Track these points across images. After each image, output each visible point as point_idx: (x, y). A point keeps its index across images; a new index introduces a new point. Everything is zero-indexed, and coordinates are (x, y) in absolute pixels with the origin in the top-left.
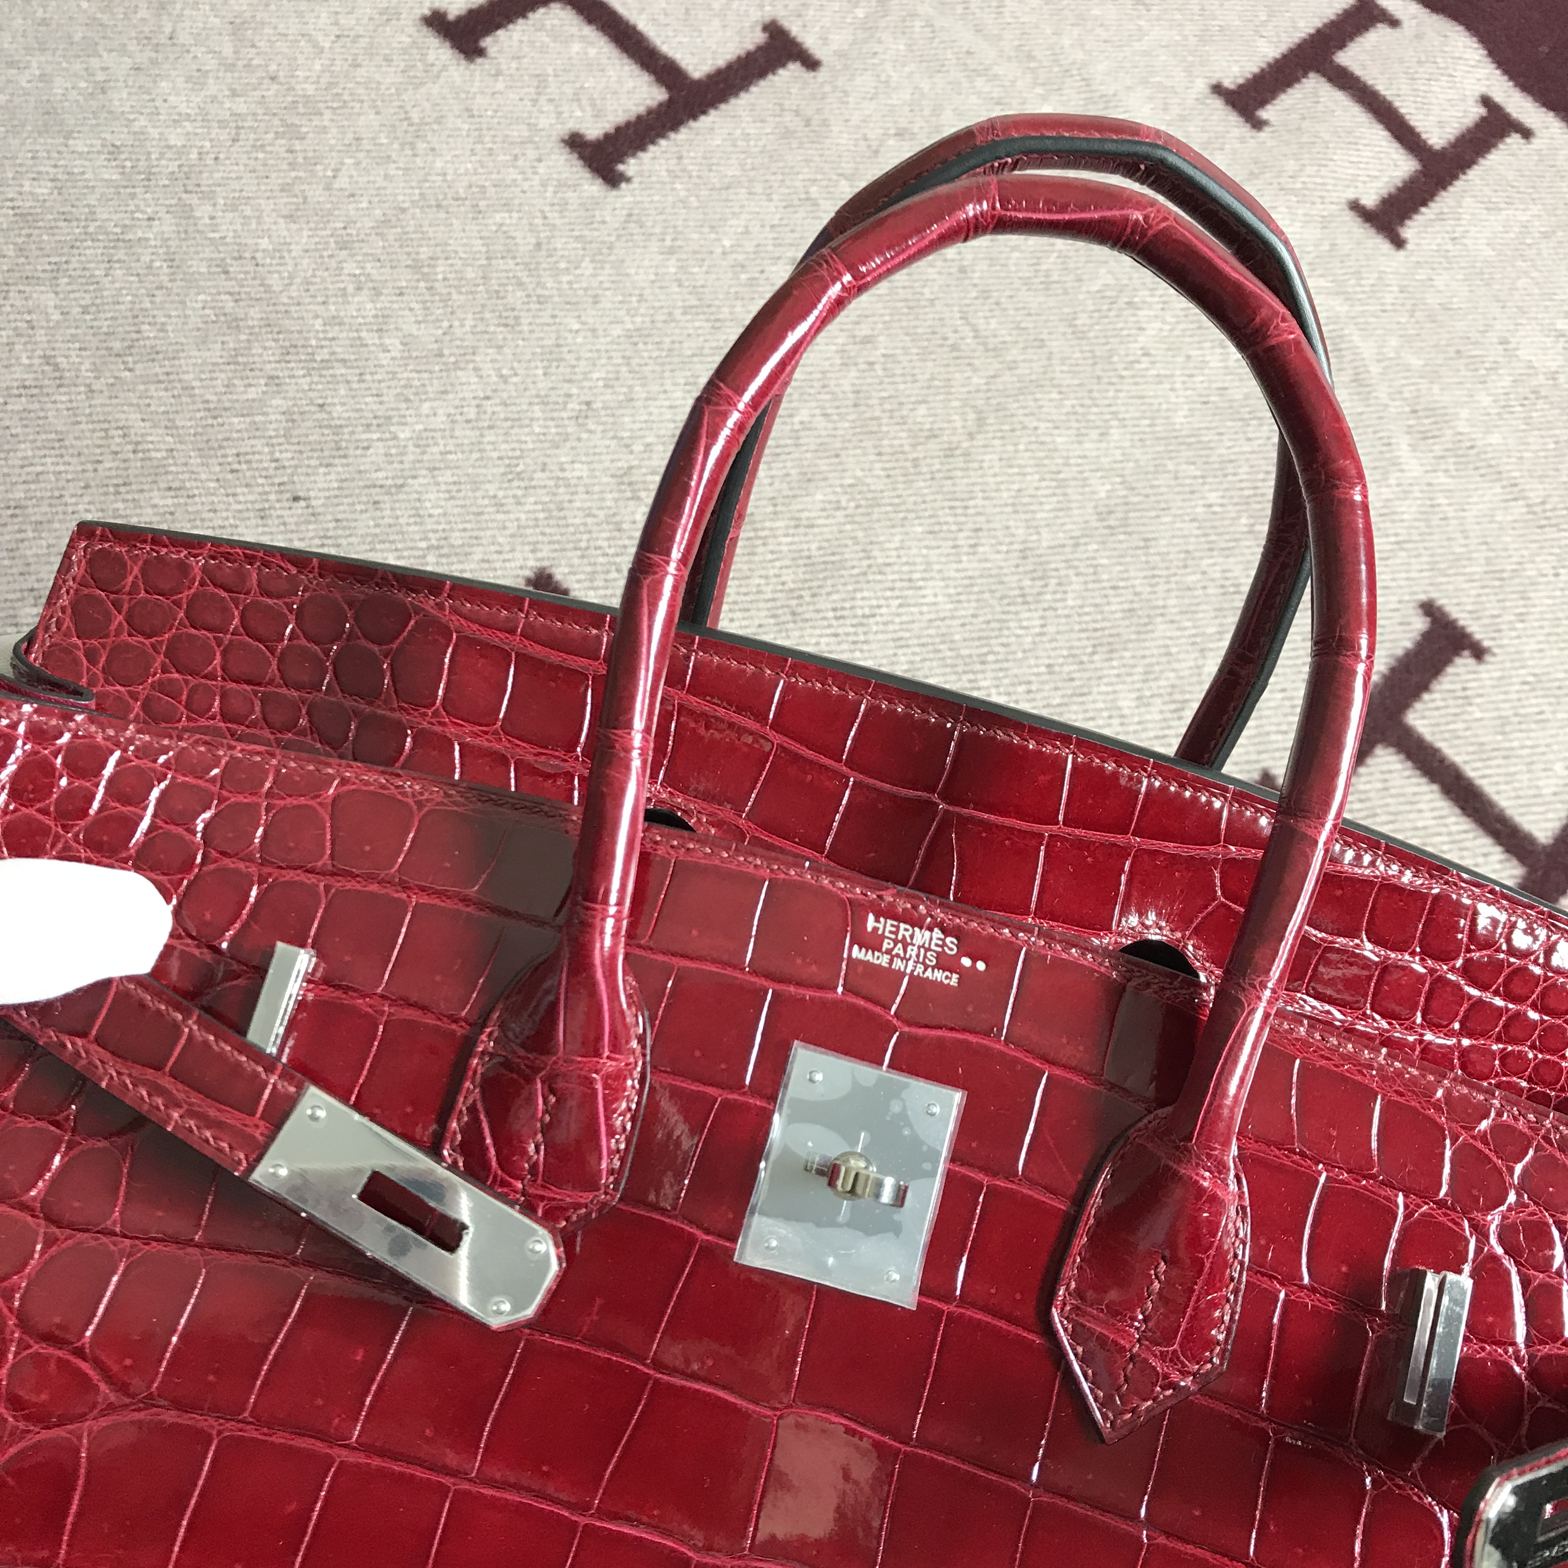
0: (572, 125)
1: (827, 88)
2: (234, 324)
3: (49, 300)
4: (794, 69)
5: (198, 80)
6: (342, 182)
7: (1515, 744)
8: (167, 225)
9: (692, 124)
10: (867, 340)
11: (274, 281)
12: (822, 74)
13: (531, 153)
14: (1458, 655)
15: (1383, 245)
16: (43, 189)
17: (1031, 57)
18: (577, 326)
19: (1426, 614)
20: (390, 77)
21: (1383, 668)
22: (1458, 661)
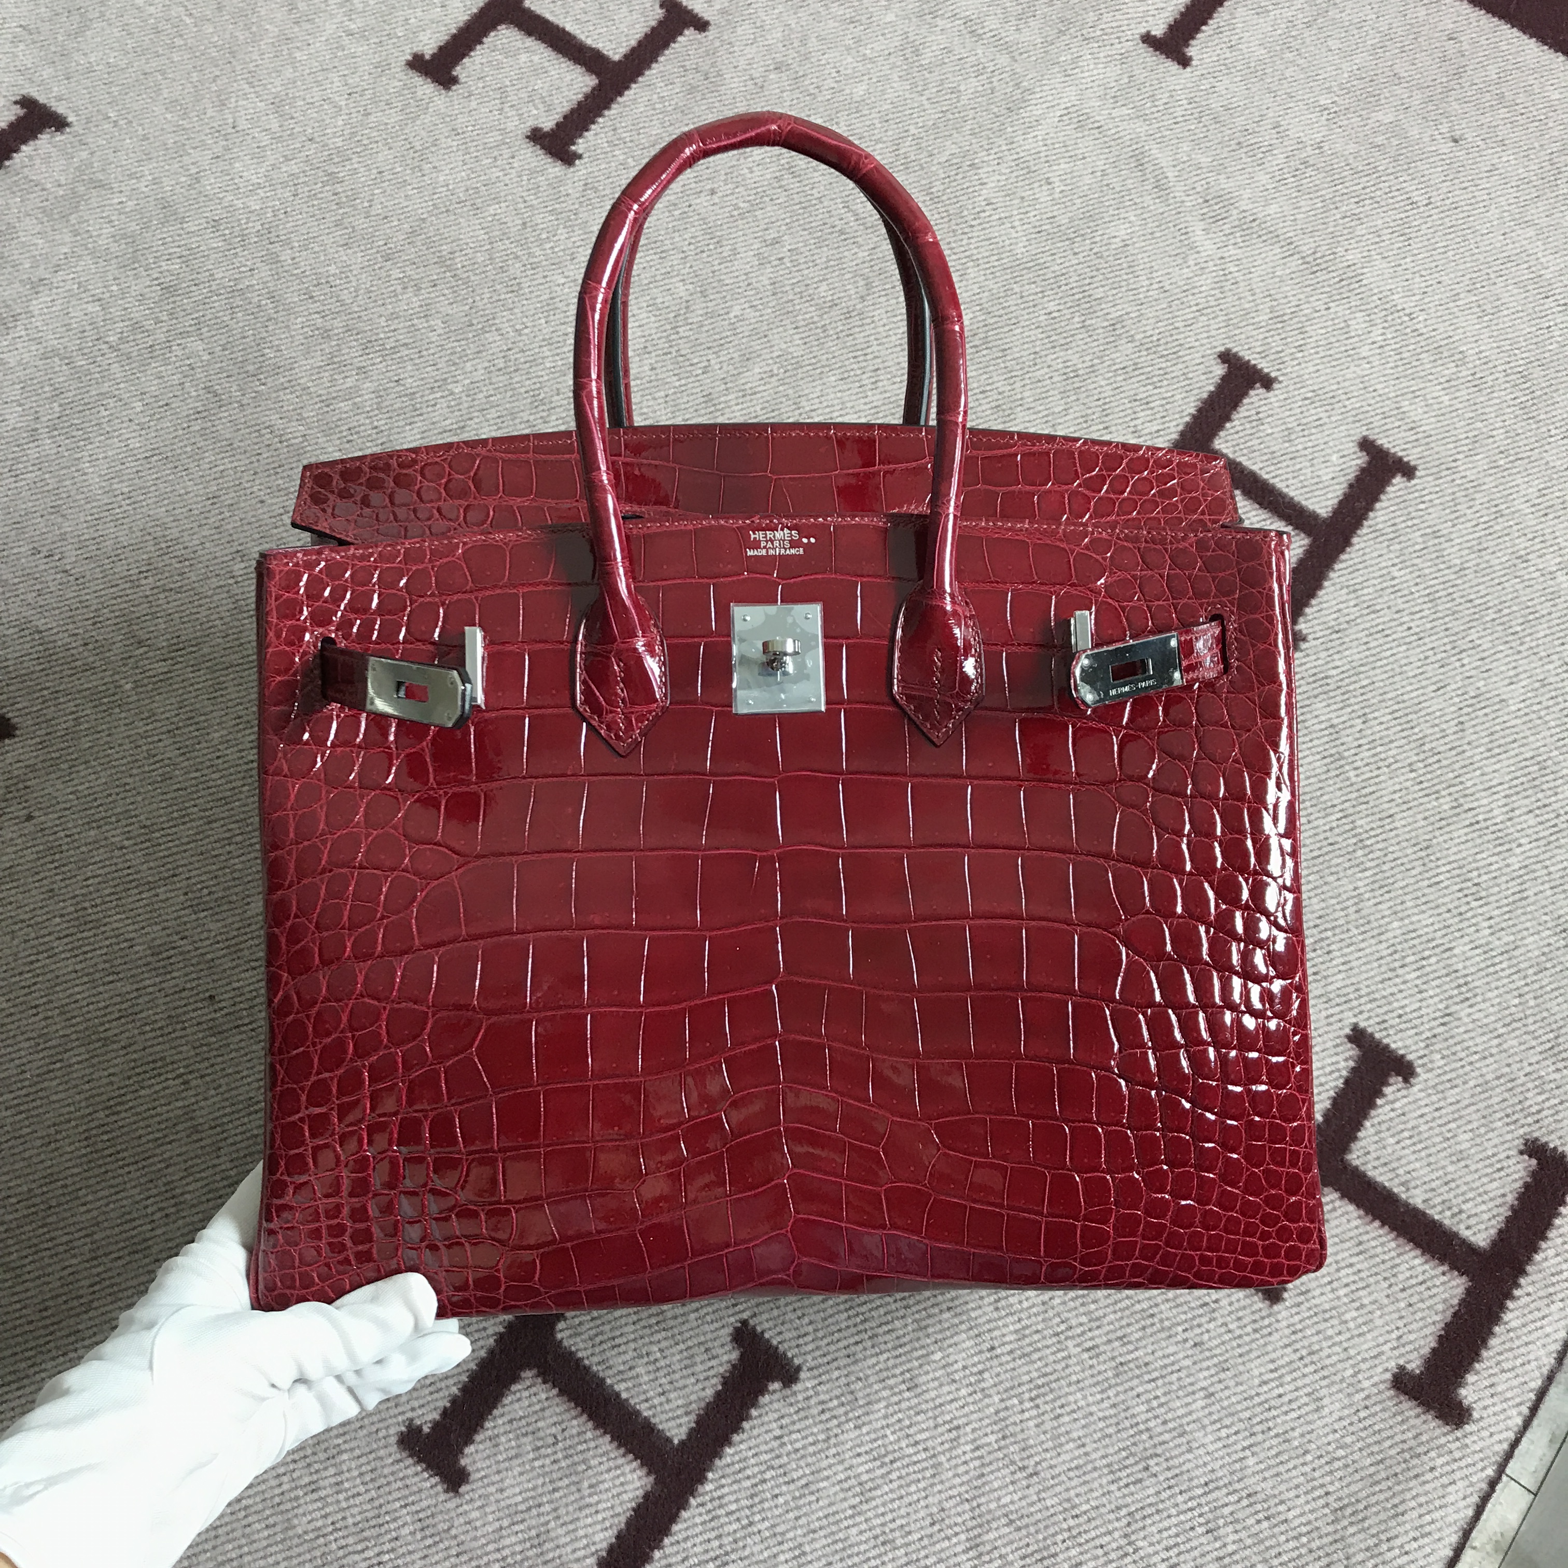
0: (531, 123)
1: (717, 44)
2: (326, 334)
3: (200, 346)
4: (690, 32)
5: (259, 154)
6: (377, 209)
7: (1300, 447)
8: (264, 272)
9: (619, 99)
10: (776, 242)
11: (346, 296)
12: (712, 33)
13: (506, 153)
14: (1252, 388)
15: (1172, 67)
16: (175, 266)
18: (563, 281)
19: (1224, 362)
20: (393, 117)
21: (1193, 411)
22: (1252, 393)
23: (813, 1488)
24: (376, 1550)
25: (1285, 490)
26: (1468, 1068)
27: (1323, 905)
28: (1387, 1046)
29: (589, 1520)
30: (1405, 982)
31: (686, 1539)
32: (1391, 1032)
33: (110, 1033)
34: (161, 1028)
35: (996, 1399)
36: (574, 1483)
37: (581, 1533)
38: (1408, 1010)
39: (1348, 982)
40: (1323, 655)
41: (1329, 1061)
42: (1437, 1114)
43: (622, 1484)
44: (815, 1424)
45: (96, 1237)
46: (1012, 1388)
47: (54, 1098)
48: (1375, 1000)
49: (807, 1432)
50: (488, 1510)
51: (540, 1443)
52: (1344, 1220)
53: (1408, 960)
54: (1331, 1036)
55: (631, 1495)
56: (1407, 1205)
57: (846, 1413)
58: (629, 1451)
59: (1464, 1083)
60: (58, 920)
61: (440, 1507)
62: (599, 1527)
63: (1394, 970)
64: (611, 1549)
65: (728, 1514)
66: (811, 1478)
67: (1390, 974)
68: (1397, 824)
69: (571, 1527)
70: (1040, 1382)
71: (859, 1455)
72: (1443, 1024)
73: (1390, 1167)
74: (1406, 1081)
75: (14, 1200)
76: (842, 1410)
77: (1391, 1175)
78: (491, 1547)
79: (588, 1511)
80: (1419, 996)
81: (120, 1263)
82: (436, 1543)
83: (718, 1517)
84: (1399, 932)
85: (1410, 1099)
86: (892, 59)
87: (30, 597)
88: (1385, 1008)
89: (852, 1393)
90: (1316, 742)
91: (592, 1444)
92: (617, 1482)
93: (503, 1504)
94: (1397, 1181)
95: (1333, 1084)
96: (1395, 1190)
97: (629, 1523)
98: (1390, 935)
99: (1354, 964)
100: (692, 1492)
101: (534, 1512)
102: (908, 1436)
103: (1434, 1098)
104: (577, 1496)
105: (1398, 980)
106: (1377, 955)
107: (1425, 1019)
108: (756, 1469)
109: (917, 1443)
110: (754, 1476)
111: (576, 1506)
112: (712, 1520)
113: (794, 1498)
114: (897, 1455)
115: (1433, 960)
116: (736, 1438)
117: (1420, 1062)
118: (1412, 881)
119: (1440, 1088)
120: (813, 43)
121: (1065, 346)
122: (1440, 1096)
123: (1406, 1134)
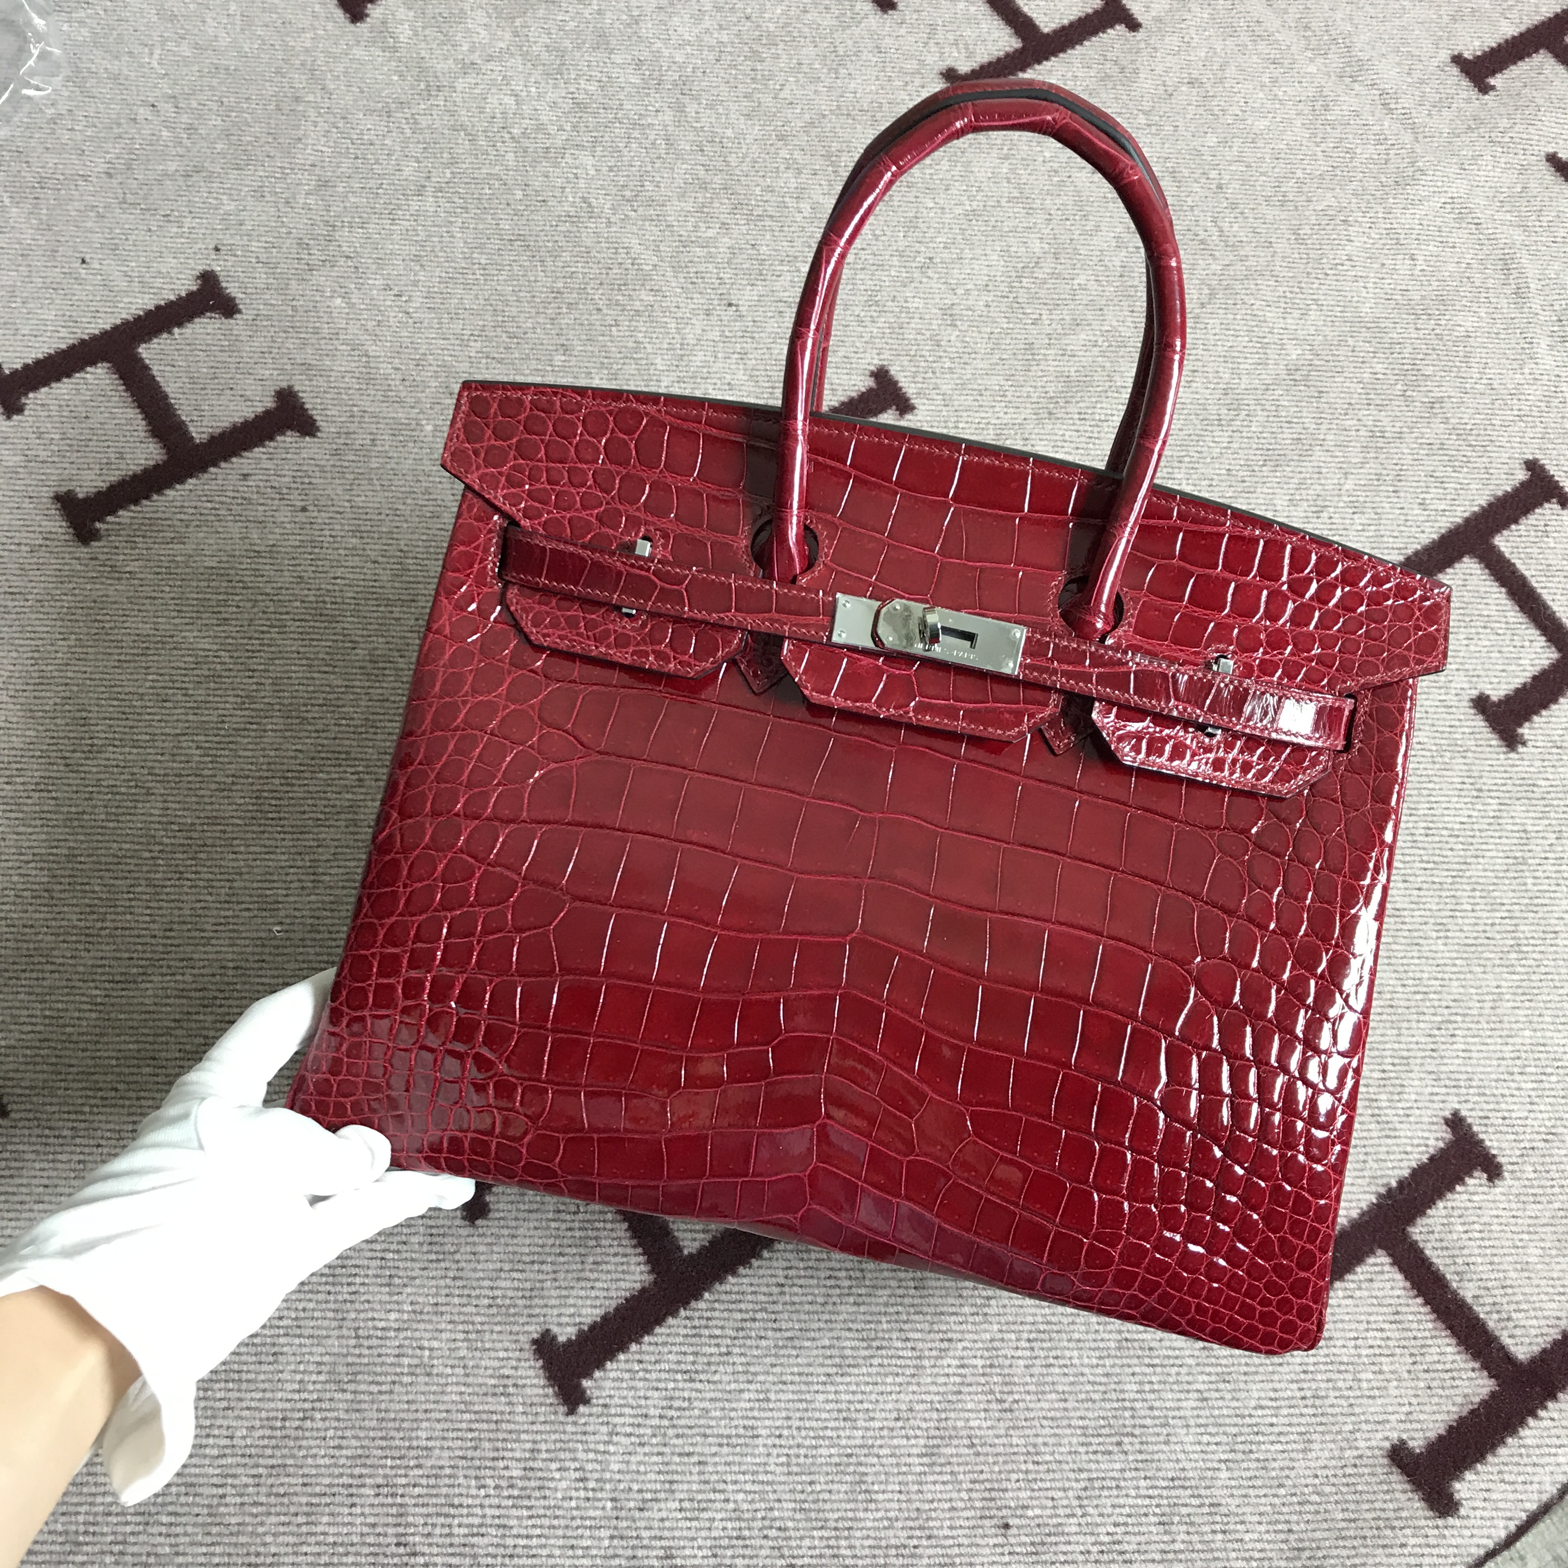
0: (949, 63)
1: (1143, 45)
2: (704, 186)
3: (588, 161)
4: (1120, 29)
5: (698, 18)
6: (786, 94)
8: (668, 116)
9: (1037, 67)
11: (732, 159)
12: (1141, 35)
13: (918, 81)
14: (1548, 501)
16: (592, 88)
17: (1307, 28)
18: (931, 205)
19: (1528, 469)
20: (828, 21)
21: (1484, 503)
22: (1546, 505)
23: (797, 1343)
24: (384, 1246)
25: (1550, 603)
26: (1557, 1190)
27: (1462, 990)
28: (1482, 1141)
29: (582, 1293)
30: (1519, 1089)
31: (665, 1344)
32: (1490, 1130)
33: (310, 715)
34: (356, 726)
35: (996, 1327)
36: (581, 1255)
37: (571, 1301)
38: (1514, 1115)
39: (1463, 1069)
40: (1539, 763)
41: (1420, 1134)
42: (1513, 1221)
43: (623, 1272)
44: (818, 1286)
45: (235, 884)
46: (1014, 1323)
47: (241, 753)
48: (1484, 1095)
49: (808, 1290)
50: (495, 1248)
51: (562, 1208)
52: (1388, 1285)
53: (1528, 1070)
54: (1429, 1112)
55: (629, 1285)
56: (1455, 1293)
57: (850, 1287)
58: (639, 1245)
59: (1549, 1202)
60: (298, 604)
61: (454, 1231)
62: (589, 1302)
63: (1512, 1074)
64: (593, 1327)
65: (710, 1336)
66: (798, 1334)
67: (1506, 1077)
68: (1558, 942)
69: (564, 1293)
70: (1042, 1327)
71: (850, 1329)
72: (1546, 1141)
73: (1450, 1253)
74: (1490, 1179)
75: (176, 828)
76: (847, 1283)
77: (1448, 1261)
78: (486, 1283)
79: (583, 1284)
80: (1529, 1107)
81: (246, 914)
82: (438, 1261)
83: (700, 1336)
84: (1528, 1041)
85: (1490, 1197)
86: (1301, 106)
87: (371, 324)
88: (1492, 1106)
89: (862, 1270)
90: (1504, 841)
91: (609, 1226)
92: (620, 1268)
93: (510, 1249)
94: (1453, 1268)
95: (1417, 1156)
96: (1448, 1276)
97: (617, 1309)
98: (1519, 1041)
99: (1474, 1055)
100: (686, 1304)
101: (536, 1267)
102: (901, 1330)
103: (1514, 1206)
104: (579, 1267)
105: (1513, 1085)
106: (1500, 1055)
107: (1529, 1130)
108: (751, 1306)
109: (907, 1340)
110: (747, 1311)
111: (575, 1275)
112: (694, 1336)
113: (776, 1346)
114: (885, 1343)
115: (1554, 1079)
116: (742, 1270)
117: (1510, 1167)
118: (1557, 998)
119: (1523, 1198)
120: (1231, 71)
121: (1380, 407)
122: (1520, 1205)
123: (1477, 1227)
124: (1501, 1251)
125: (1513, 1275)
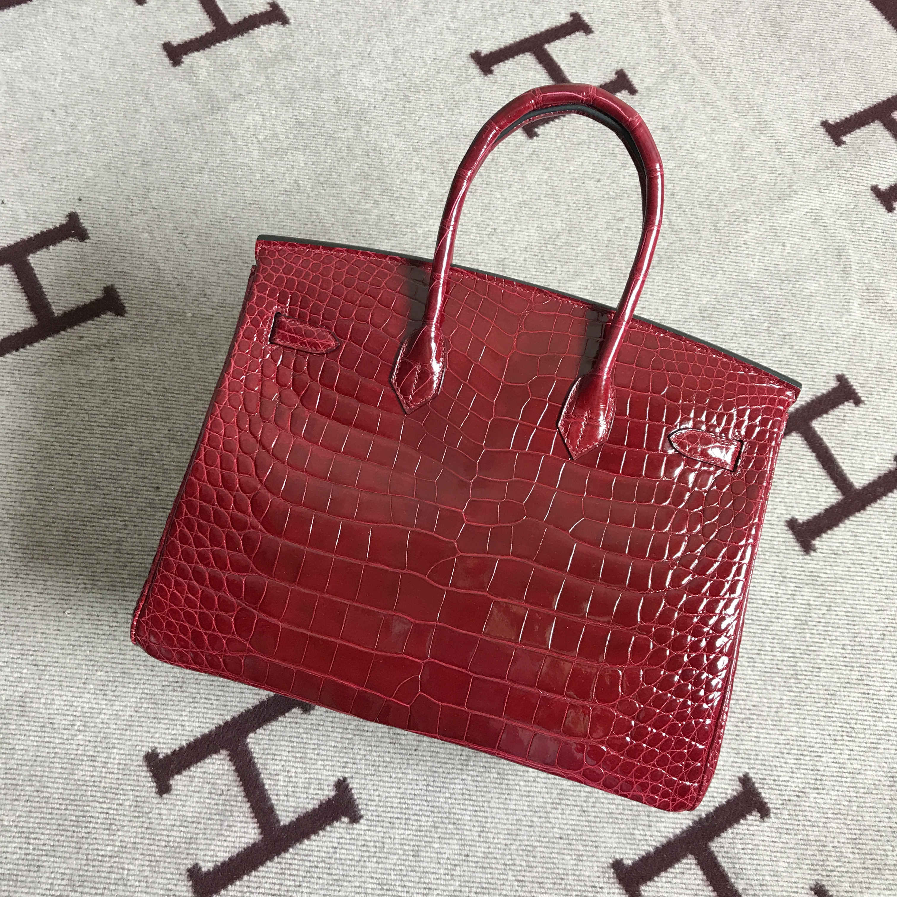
1: (637, 104)
2: (366, 177)
3: (301, 158)
4: (625, 92)
5: (375, 73)
6: (421, 123)
7: (860, 444)
8: (350, 133)
10: (621, 219)
11: (386, 161)
12: (637, 97)
14: (847, 401)
16: (308, 113)
17: (736, 99)
18: (499, 196)
19: (838, 380)
20: (451, 79)
21: (808, 400)
22: (846, 403)
23: (340, 883)
24: (109, 806)
25: (841, 464)
26: (801, 827)
27: (759, 700)
28: (760, 793)
29: (219, 843)
30: (786, 763)
31: (264, 877)
32: (766, 787)
33: (101, 484)
34: (126, 493)
35: (457, 883)
36: (221, 820)
37: (212, 847)
38: (781, 779)
39: (754, 748)
40: (822, 563)
41: (723, 786)
42: (772, 844)
43: (244, 832)
44: (357, 850)
45: (48, 583)
46: (469, 882)
47: (60, 504)
48: (765, 765)
49: (351, 852)
50: (172, 812)
51: (213, 791)
52: (693, 877)
53: (793, 752)
54: (730, 773)
55: (246, 840)
56: (732, 886)
57: (375, 852)
58: (256, 817)
59: (795, 835)
60: (102, 417)
61: (150, 800)
62: (222, 849)
63: (783, 753)
64: (224, 864)
65: (290, 875)
66: (342, 878)
67: (779, 755)
68: (821, 674)
69: (209, 842)
70: (485, 886)
71: (372, 878)
72: (798, 796)
73: (732, 860)
74: (762, 817)
75: (18, 546)
76: (373, 850)
77: (730, 865)
78: (165, 833)
79: (220, 838)
80: (791, 775)
81: (53, 601)
82: (139, 817)
83: (285, 874)
84: (795, 734)
85: (760, 828)
86: (727, 147)
87: (163, 250)
88: (768, 772)
89: (383, 843)
90: (795, 609)
91: (239, 804)
92: (243, 830)
93: (181, 813)
94: (732, 870)
95: (720, 800)
96: (729, 875)
97: (238, 854)
98: (790, 733)
99: (761, 740)
100: (278, 854)
101: (195, 825)
102: (402, 880)
103: (774, 835)
104: (219, 827)
105: (782, 760)
106: (777, 741)
107: (789, 788)
108: (316, 859)
109: (405, 886)
110: (313, 862)
111: (216, 832)
112: (281, 874)
113: (328, 884)
114: (391, 887)
115: (808, 758)
116: (313, 837)
117: (775, 811)
118: (816, 709)
119: (780, 830)
120: (688, 122)
121: (753, 337)
122: (778, 835)
123: (750, 846)
124: (763, 863)
125: (768, 878)
